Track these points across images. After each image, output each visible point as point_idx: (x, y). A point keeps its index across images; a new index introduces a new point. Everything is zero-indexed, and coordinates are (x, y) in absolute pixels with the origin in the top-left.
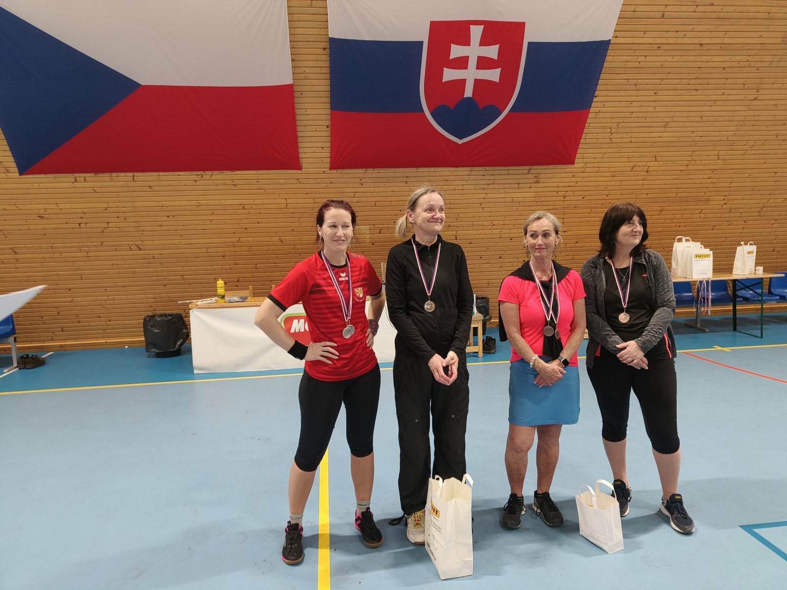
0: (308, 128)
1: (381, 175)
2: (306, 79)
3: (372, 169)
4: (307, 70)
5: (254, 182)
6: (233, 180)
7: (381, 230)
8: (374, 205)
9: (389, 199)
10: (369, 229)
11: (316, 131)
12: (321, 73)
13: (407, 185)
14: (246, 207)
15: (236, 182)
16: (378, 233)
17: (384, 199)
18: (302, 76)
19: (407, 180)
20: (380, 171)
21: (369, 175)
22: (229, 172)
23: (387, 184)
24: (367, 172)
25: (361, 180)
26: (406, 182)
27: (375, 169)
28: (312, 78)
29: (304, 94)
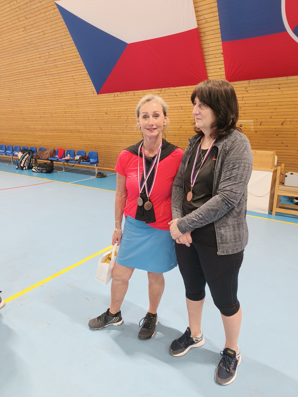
0: (211, 57)
1: (259, 84)
2: (206, 22)
3: (253, 80)
4: (206, 16)
5: (185, 93)
6: (175, 93)
7: (261, 122)
8: (256, 106)
9: (266, 101)
10: (253, 122)
11: (216, 57)
12: (214, 17)
13: (279, 90)
14: (183, 108)
15: (177, 94)
16: (260, 124)
17: (263, 101)
18: (204, 21)
19: (280, 86)
20: (259, 81)
21: (251, 85)
22: (173, 88)
23: (264, 91)
24: (250, 82)
25: (246, 88)
26: (279, 88)
27: (255, 80)
28: (210, 21)
29: (207, 33)
